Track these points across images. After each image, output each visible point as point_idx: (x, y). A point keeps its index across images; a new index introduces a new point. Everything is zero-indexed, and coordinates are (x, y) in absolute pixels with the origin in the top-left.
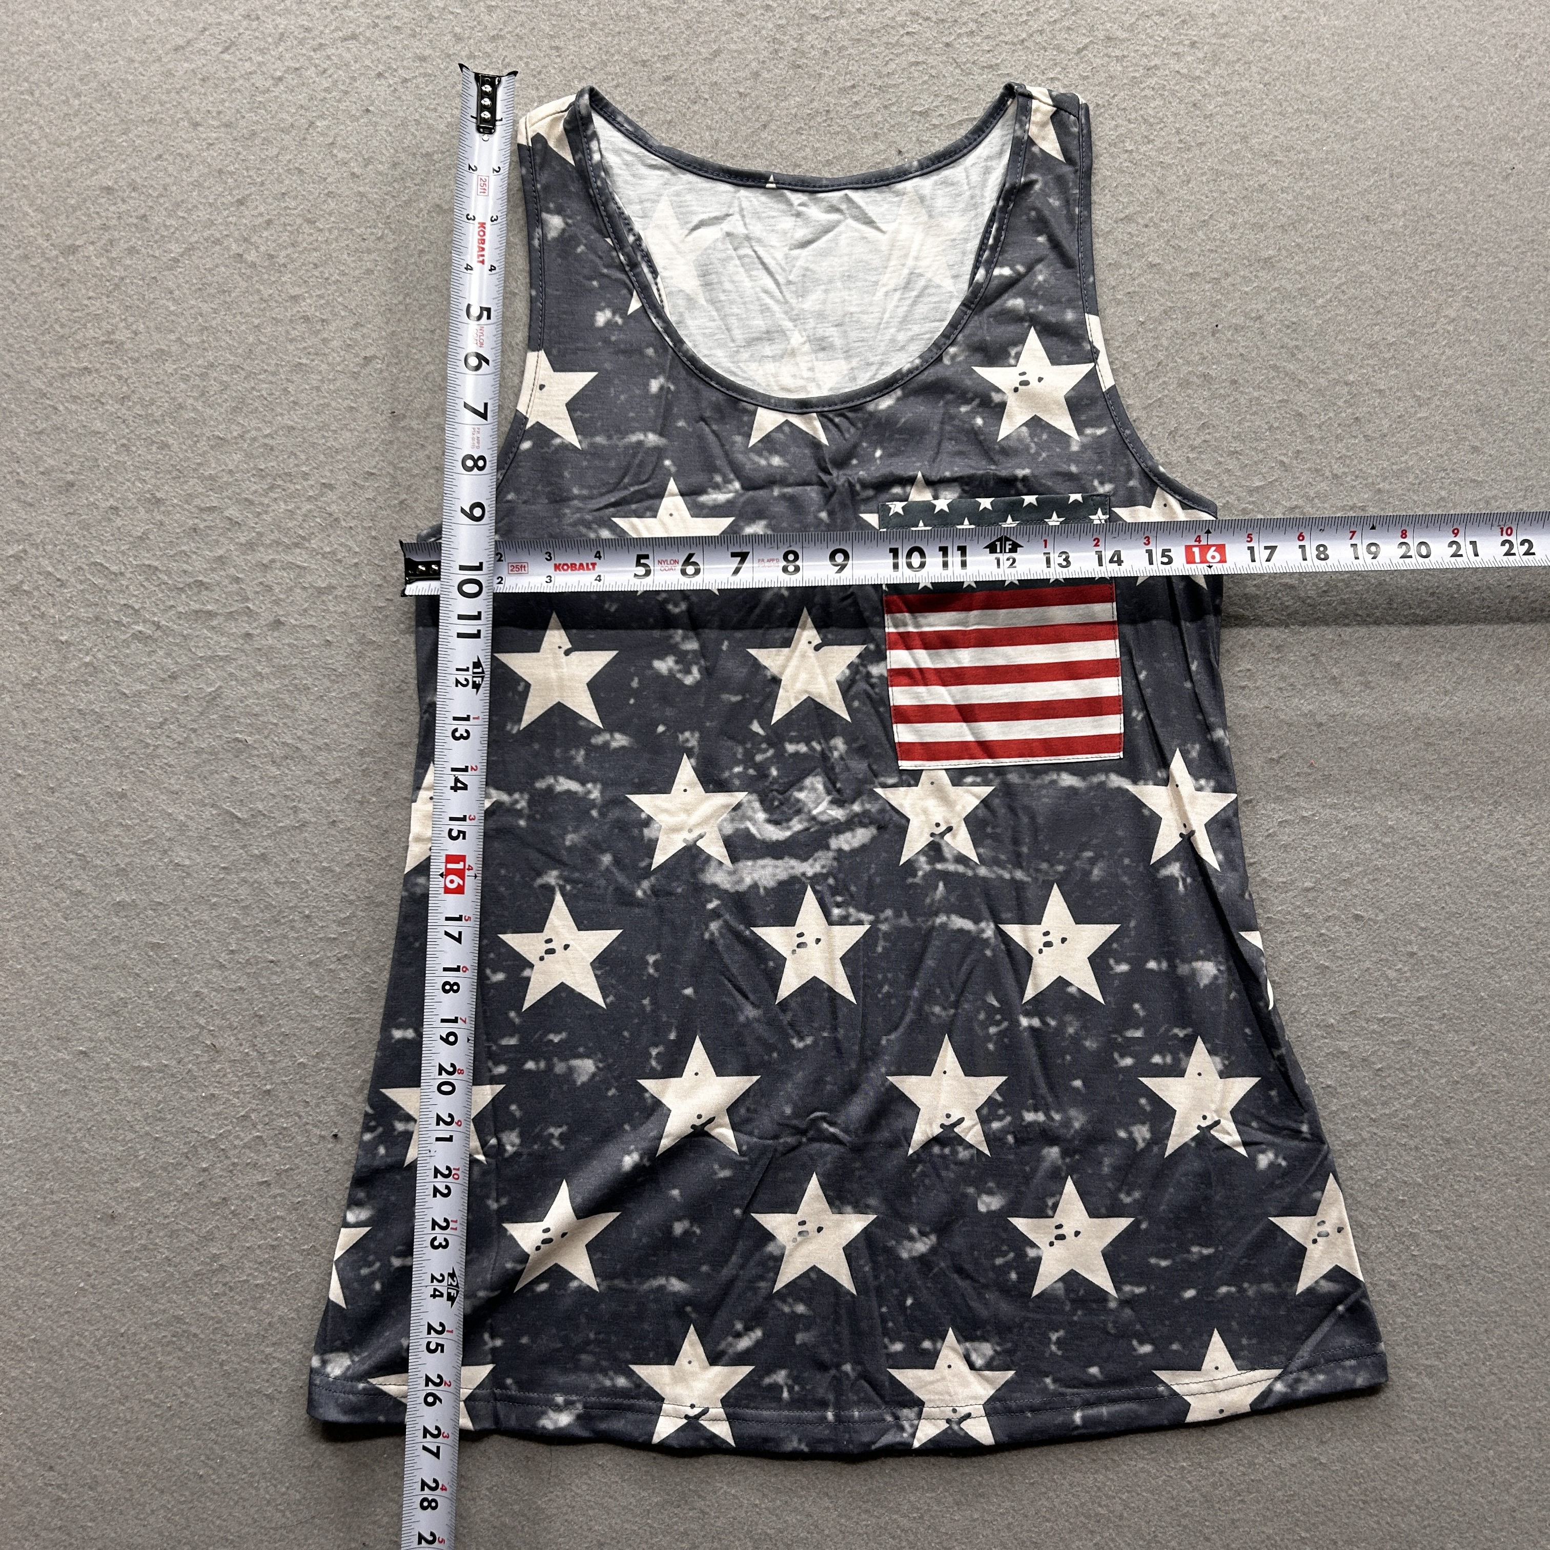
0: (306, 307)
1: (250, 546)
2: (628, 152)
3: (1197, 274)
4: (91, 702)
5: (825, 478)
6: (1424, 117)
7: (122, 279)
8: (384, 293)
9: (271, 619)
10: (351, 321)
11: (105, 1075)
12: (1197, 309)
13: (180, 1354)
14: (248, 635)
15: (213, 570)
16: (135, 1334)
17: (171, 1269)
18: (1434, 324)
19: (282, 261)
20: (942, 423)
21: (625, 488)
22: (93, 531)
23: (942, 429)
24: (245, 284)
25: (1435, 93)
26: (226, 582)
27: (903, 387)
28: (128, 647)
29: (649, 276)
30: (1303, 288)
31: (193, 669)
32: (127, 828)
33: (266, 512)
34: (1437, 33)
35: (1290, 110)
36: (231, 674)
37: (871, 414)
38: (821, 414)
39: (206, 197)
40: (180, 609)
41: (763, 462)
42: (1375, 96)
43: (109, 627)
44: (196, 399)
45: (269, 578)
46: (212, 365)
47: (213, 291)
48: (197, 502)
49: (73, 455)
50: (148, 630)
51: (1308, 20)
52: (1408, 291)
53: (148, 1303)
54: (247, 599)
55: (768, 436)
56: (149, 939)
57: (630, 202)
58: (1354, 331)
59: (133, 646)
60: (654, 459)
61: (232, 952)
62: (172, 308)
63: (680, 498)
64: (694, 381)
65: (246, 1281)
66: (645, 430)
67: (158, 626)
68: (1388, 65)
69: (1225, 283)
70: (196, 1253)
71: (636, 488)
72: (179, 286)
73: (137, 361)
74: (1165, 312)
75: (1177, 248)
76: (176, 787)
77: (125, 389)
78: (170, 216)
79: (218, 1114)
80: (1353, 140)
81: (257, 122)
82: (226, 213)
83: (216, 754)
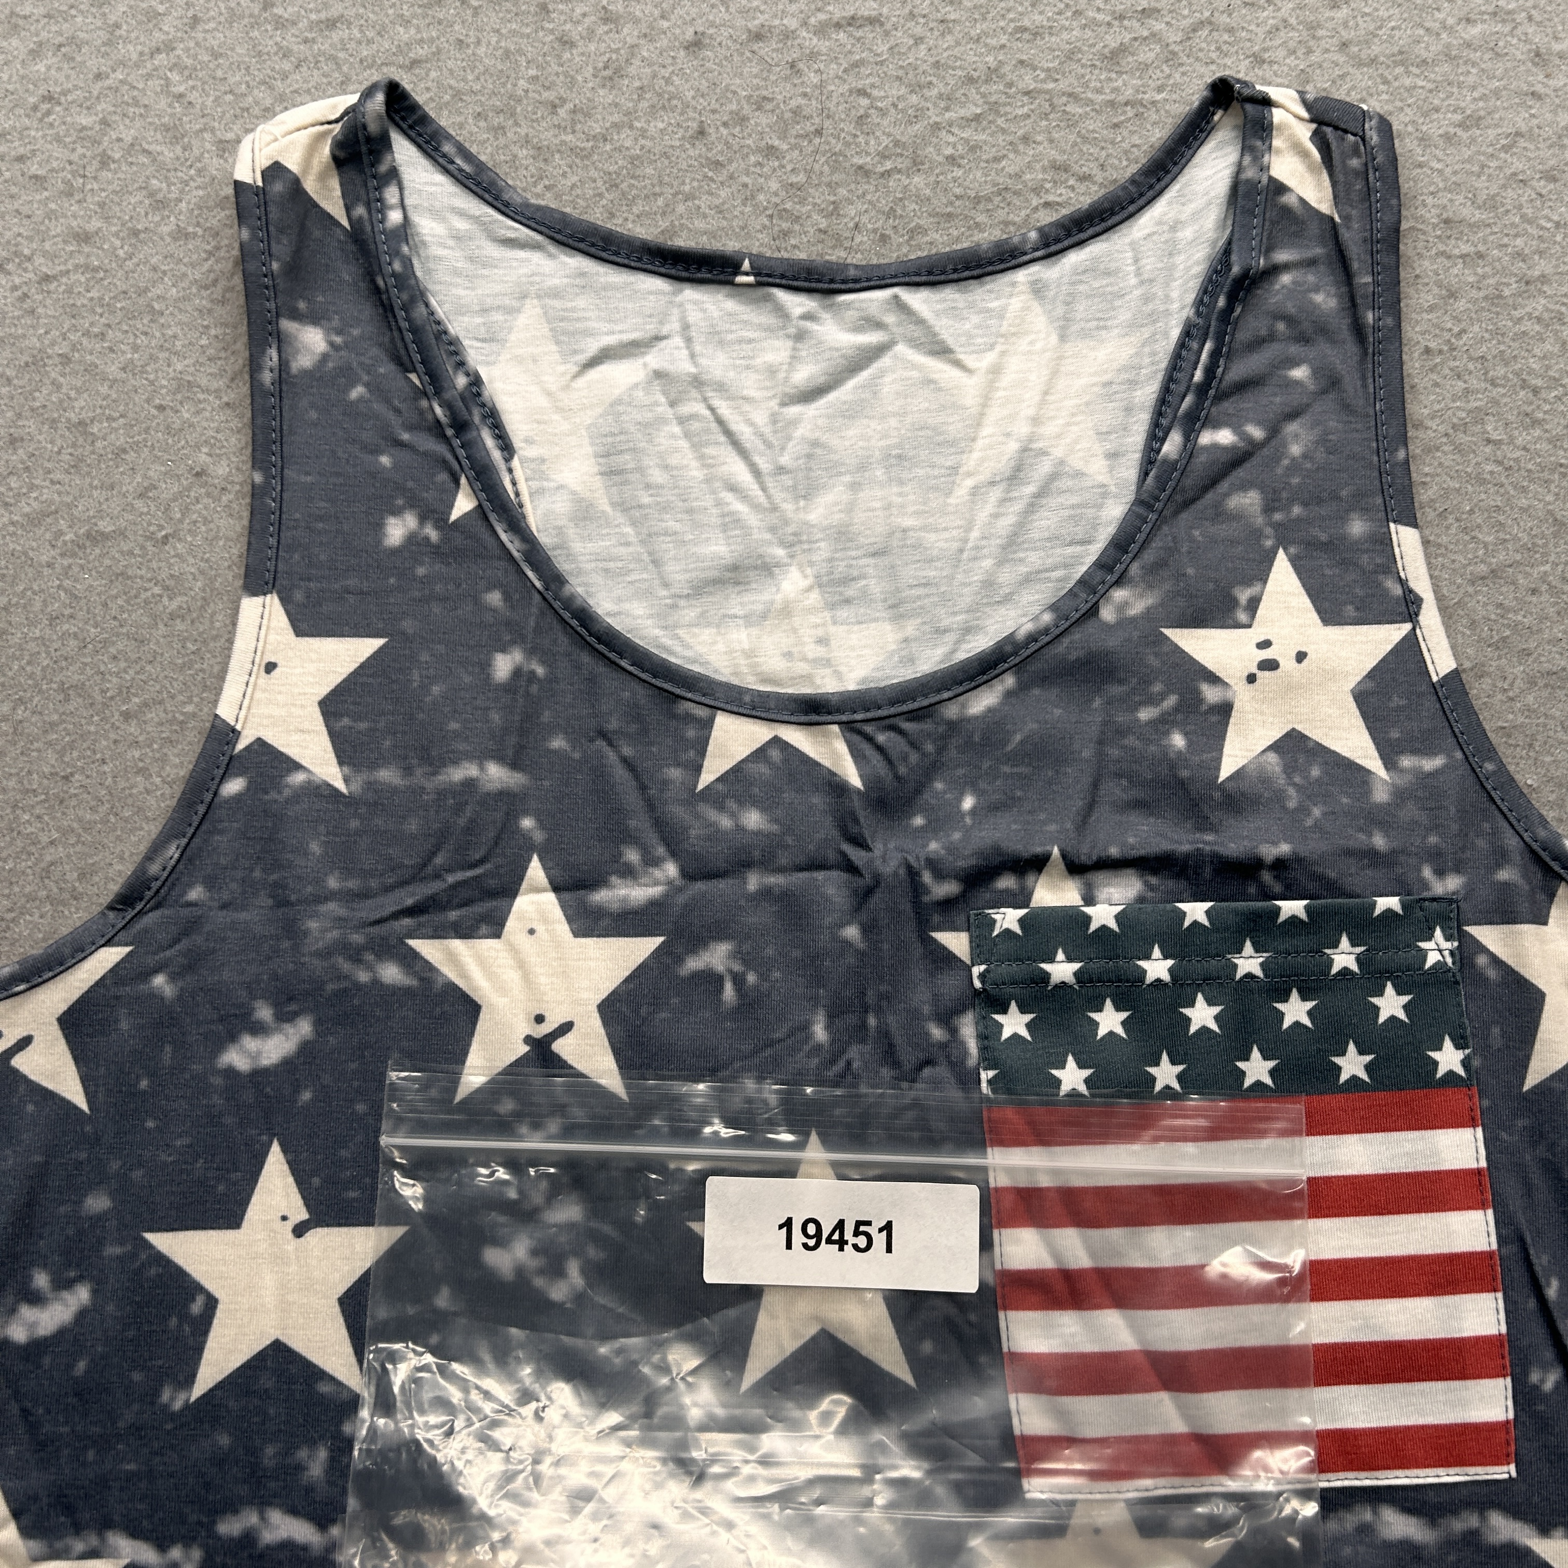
2: (462, 214)
5: (856, 855)
20: (1100, 742)
21: (437, 876)
23: (1100, 755)
27: (1018, 668)
29: (497, 455)
37: (953, 726)
38: (849, 727)
41: (726, 822)
55: (737, 770)
57: (462, 310)
60: (499, 816)
63: (551, 897)
64: (586, 658)
66: (481, 757)
71: (460, 876)
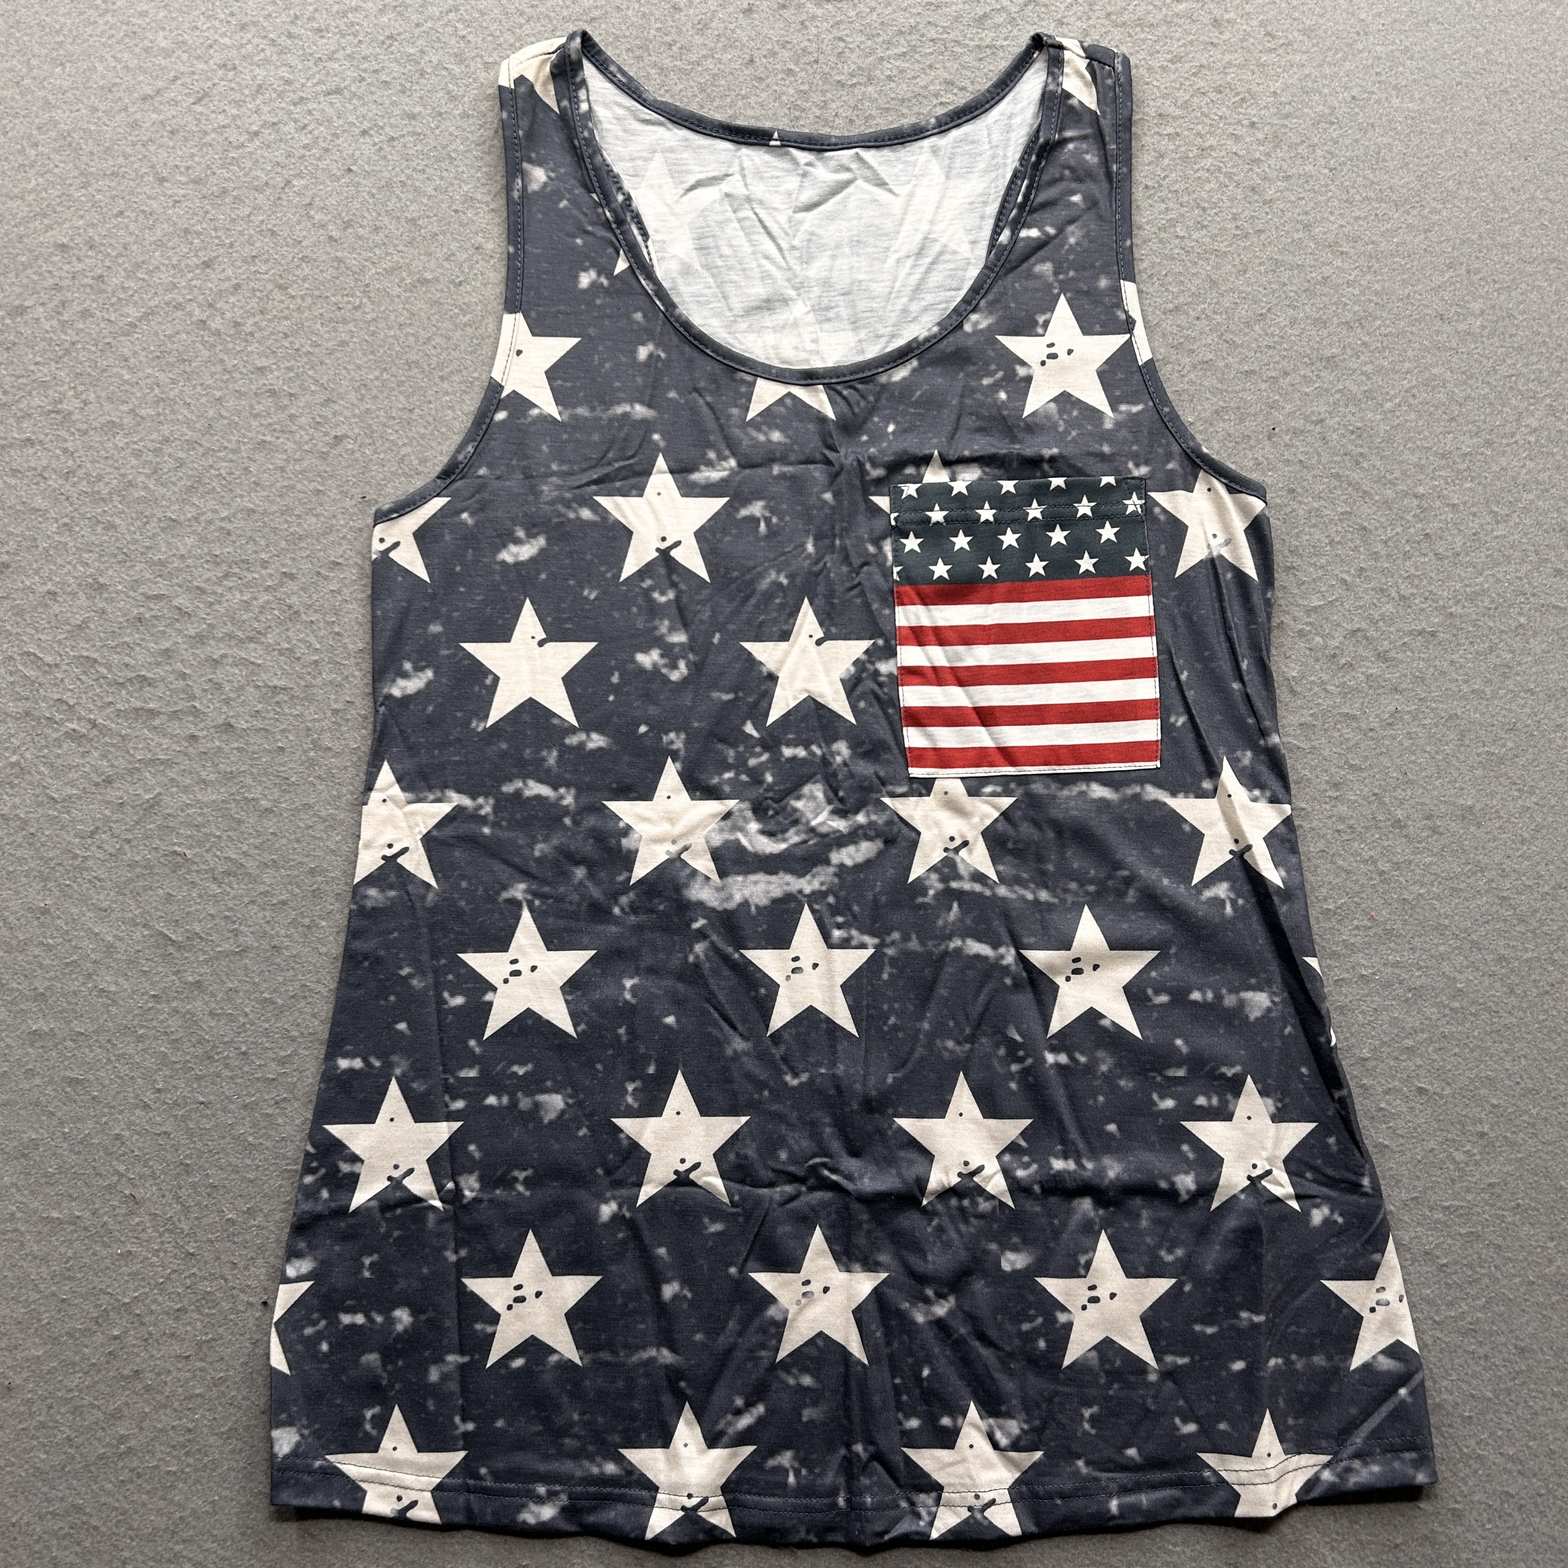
0: (273, 379)
1: (201, 639)
3: (1253, 372)
4: (15, 807)
5: (831, 455)
6: (1505, 209)
7: (74, 343)
8: (359, 367)
9: (220, 721)
10: (321, 397)
11: (9, 1226)
12: (1252, 410)
13: (78, 1549)
14: (193, 737)
15: (158, 664)
16: (28, 1524)
17: (72, 1451)
18: (1513, 435)
19: (248, 328)
20: (962, 396)
21: (609, 464)
22: (27, 616)
23: (961, 403)
24: (207, 353)
25: (1517, 183)
26: (172, 678)
27: (919, 356)
28: (60, 747)
29: (639, 239)
30: (1370, 391)
31: (130, 772)
32: (50, 948)
33: (219, 602)
34: (1520, 119)
35: (1358, 197)
36: (172, 780)
37: (884, 387)
38: (828, 387)
39: (169, 258)
40: (119, 706)
41: (762, 438)
42: (1451, 185)
43: (39, 723)
44: (148, 476)
45: (219, 675)
46: (167, 440)
47: (171, 360)
48: (143, 589)
49: (10, 534)
50: (82, 728)
51: (1378, 102)
52: (1485, 397)
53: (45, 1489)
54: (194, 698)
55: (768, 409)
56: (68, 1073)
57: (621, 159)
58: (1425, 438)
59: (65, 746)
60: (641, 433)
61: (159, 1090)
62: (127, 377)
63: (669, 476)
64: (687, 349)
65: (156, 1467)
66: (632, 402)
67: (94, 724)
68: (1466, 152)
69: (1284, 382)
70: (100, 1434)
71: (622, 463)
72: (135, 353)
73: (85, 433)
74: (1217, 412)
75: (1232, 344)
76: (105, 904)
77: (70, 463)
78: (128, 277)
79: (136, 1274)
80: (1426, 231)
81: (228, 180)
82: (190, 276)
83: (152, 868)
